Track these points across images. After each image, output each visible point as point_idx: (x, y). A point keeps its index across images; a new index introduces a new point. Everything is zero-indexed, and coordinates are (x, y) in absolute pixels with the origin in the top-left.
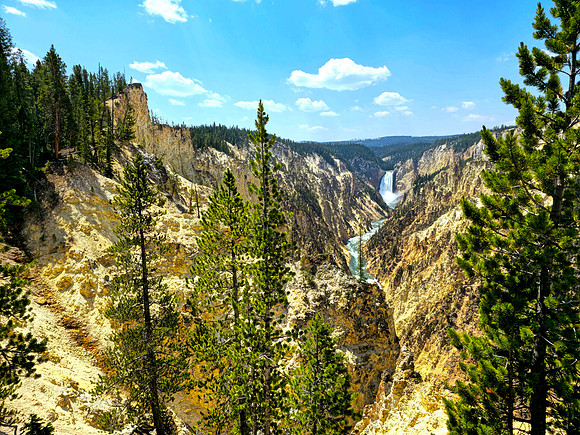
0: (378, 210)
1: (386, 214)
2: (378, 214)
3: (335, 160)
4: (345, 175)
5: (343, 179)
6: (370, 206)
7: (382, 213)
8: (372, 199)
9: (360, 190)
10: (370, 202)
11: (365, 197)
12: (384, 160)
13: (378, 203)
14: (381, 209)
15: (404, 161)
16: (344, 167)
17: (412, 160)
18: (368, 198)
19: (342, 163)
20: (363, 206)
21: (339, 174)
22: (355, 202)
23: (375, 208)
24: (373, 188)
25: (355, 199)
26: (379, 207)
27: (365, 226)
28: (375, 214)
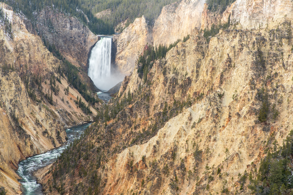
0: (80, 105)
1: (95, 113)
2: (79, 112)
3: (5, 10)
4: (23, 40)
5: (18, 46)
6: (66, 98)
7: (87, 111)
8: (70, 86)
9: (50, 69)
10: (67, 91)
11: (60, 82)
12: (98, 15)
13: (80, 92)
14: (86, 104)
15: (131, 20)
16: (20, 25)
17: (143, 19)
18: (65, 83)
19: (18, 18)
20: (54, 98)
21: (12, 38)
22: (40, 91)
23: (77, 103)
24: (77, 65)
25: (40, 85)
26: (83, 100)
27: (54, 135)
28: (75, 113)
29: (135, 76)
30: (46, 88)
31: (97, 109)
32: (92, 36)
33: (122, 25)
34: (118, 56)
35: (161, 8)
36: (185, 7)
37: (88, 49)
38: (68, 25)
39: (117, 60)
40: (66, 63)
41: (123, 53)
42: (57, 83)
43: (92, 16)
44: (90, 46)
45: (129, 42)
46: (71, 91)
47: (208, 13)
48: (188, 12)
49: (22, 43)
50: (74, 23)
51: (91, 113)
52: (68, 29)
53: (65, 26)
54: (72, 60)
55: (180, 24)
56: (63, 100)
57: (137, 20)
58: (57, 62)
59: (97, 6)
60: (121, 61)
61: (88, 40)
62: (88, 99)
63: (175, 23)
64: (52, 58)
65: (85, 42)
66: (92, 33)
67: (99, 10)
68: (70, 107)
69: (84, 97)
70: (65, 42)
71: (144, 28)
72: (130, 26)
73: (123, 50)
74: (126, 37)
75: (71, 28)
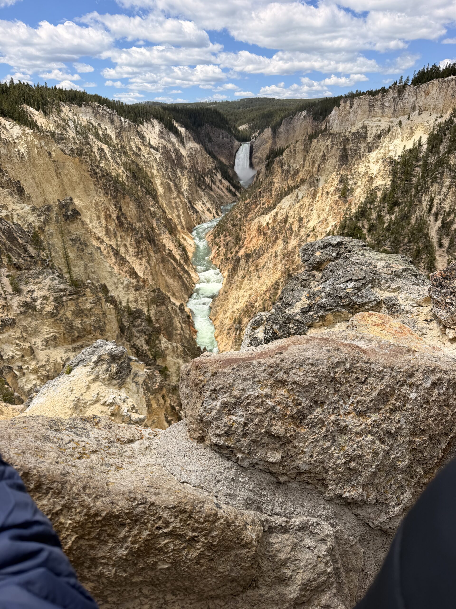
0: (229, 190)
1: (239, 196)
2: (229, 194)
3: (179, 128)
4: (191, 148)
5: (189, 152)
6: (221, 186)
7: (234, 195)
8: (223, 178)
9: (210, 167)
10: (221, 182)
11: (216, 175)
12: (241, 128)
13: (230, 182)
14: (233, 190)
15: (262, 131)
16: (189, 138)
17: (270, 129)
18: (219, 176)
19: (188, 133)
20: (213, 186)
21: (184, 147)
22: (204, 182)
23: (227, 189)
24: (227, 164)
25: (204, 178)
26: (231, 188)
27: (214, 211)
28: (227, 196)
29: (263, 170)
30: (208, 180)
31: (240, 193)
32: (236, 143)
33: (256, 134)
34: (254, 156)
35: (281, 120)
36: (298, 119)
37: (234, 153)
38: (221, 136)
39: (253, 159)
40: (221, 163)
41: (257, 154)
42: (215, 176)
43: (236, 129)
44: (235, 150)
45: (260, 146)
46: (223, 181)
47: (312, 122)
48: (299, 123)
49: (191, 150)
50: (224, 135)
51: (236, 195)
52: (220, 139)
53: (218, 137)
54: (224, 160)
55: (294, 132)
56: (219, 188)
57: (266, 130)
58: (214, 162)
59: (239, 122)
60: (256, 160)
61: (234, 146)
62: (234, 186)
63: (291, 131)
64: (211, 160)
65: (232, 147)
66: (236, 141)
67: (241, 124)
68: (223, 192)
69: (232, 185)
70: (219, 148)
71: (270, 135)
72: (261, 135)
73: (257, 152)
74: (259, 143)
75: (223, 138)
